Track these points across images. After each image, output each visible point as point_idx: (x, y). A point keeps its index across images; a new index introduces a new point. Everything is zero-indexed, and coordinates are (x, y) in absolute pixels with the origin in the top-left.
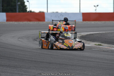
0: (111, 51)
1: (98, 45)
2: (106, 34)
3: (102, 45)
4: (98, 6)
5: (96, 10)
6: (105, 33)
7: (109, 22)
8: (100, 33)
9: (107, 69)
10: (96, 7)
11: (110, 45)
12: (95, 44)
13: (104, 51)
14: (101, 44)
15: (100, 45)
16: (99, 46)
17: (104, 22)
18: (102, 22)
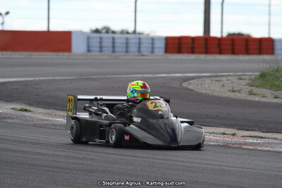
0: (54, 125)
1: (21, 110)
2: (35, 83)
3: (29, 111)
4: (7, 13)
5: (2, 24)
6: (34, 80)
7: (37, 53)
8: (22, 82)
9: (48, 171)
10: (3, 18)
11: (49, 111)
12: (13, 109)
13: (35, 125)
14: (28, 108)
15: (26, 110)
16: (23, 113)
17: (26, 53)
18: (21, 53)
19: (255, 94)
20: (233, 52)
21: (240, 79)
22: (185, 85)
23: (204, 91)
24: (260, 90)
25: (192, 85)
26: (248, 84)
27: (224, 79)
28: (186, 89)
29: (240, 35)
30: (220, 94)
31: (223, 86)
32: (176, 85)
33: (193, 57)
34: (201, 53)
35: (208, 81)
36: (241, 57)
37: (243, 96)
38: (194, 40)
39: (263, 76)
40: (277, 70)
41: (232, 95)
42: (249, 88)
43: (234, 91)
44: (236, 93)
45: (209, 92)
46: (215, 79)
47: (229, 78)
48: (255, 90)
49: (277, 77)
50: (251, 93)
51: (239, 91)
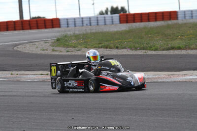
19: (56, 51)
20: (38, 28)
21: (46, 43)
22: (15, 48)
23: (27, 51)
24: (58, 48)
25: (20, 48)
26: (50, 45)
27: (37, 43)
28: (16, 51)
29: (39, 17)
30: (36, 52)
31: (37, 47)
32: (11, 49)
33: (16, 32)
34: (20, 30)
35: (28, 45)
36: (43, 30)
37: (49, 52)
38: (15, 22)
39: (58, 40)
40: (66, 36)
41: (43, 52)
42: (52, 48)
43: (43, 50)
44: (45, 51)
45: (30, 52)
46: (32, 44)
47: (39, 43)
48: (56, 48)
49: (66, 40)
50: (53, 50)
51: (47, 50)
